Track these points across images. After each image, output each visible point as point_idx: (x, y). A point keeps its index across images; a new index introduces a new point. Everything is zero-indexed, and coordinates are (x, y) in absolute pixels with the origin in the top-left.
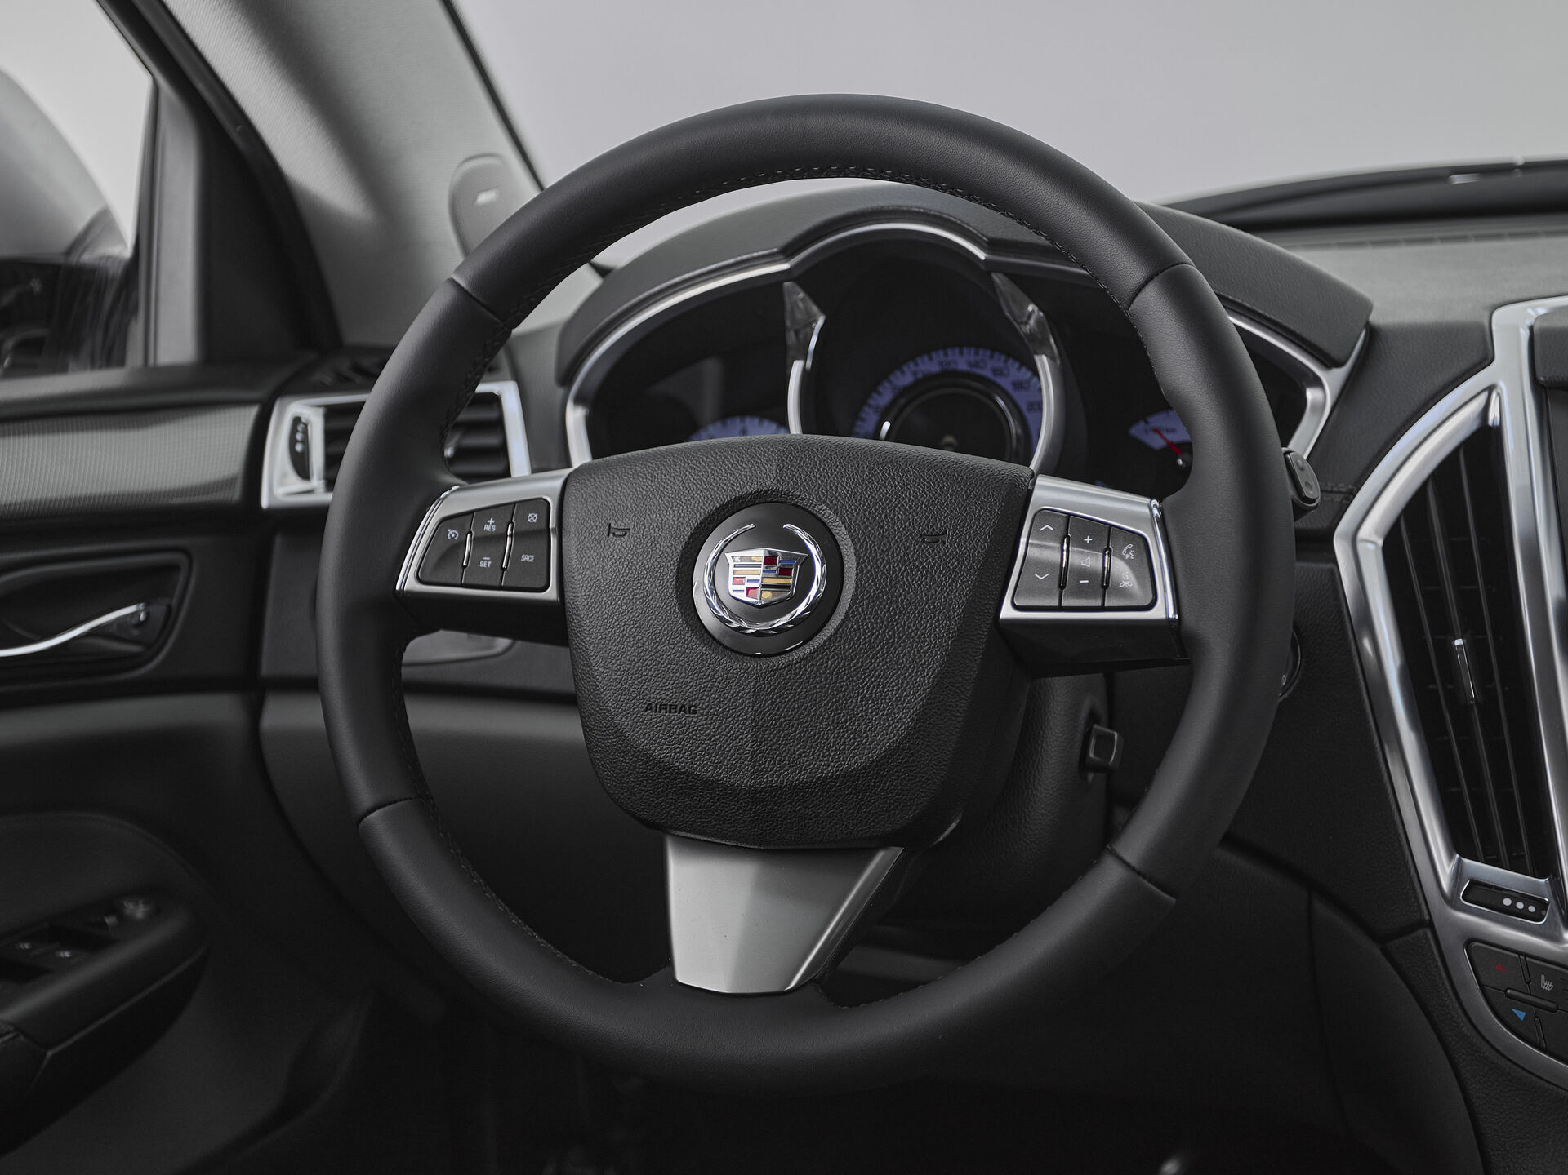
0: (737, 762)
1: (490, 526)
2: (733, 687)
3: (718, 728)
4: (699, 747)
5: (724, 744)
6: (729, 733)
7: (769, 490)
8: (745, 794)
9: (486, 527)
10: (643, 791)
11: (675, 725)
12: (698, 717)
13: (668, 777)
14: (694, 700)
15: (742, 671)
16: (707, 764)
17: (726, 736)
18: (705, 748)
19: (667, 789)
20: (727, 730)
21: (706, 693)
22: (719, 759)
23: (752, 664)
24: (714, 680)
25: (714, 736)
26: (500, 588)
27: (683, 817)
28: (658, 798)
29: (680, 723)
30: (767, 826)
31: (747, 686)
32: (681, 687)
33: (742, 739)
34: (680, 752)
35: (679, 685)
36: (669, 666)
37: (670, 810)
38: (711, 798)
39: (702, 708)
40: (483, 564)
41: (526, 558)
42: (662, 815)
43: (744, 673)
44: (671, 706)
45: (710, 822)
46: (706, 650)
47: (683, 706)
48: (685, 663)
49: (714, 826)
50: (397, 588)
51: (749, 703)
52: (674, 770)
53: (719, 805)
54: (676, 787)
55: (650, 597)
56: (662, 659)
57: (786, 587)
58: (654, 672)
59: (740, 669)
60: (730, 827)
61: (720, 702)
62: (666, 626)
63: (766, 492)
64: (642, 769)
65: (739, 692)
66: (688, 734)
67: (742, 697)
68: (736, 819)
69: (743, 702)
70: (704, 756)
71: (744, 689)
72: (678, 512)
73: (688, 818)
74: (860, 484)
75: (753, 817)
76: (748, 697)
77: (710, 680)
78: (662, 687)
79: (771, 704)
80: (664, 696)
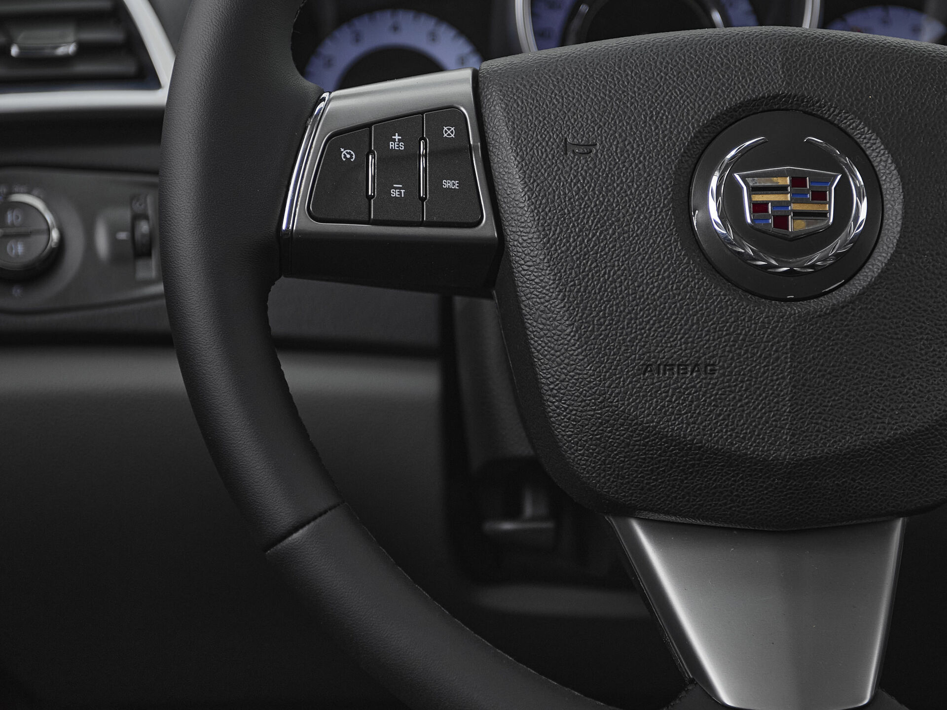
0: (772, 431)
1: (396, 144)
2: (765, 339)
3: (746, 390)
4: (720, 415)
5: (755, 409)
6: (760, 395)
7: (778, 95)
8: (780, 469)
9: (392, 145)
10: (636, 471)
11: (687, 389)
12: (717, 378)
13: (676, 454)
14: (713, 357)
15: (776, 319)
16: (731, 435)
17: (757, 399)
18: (729, 415)
19: (672, 468)
20: (758, 392)
21: (727, 349)
22: (747, 428)
23: (787, 308)
24: (739, 332)
25: (740, 400)
26: (421, 224)
27: (688, 501)
28: (656, 480)
29: (694, 386)
30: (801, 505)
31: (783, 337)
32: (693, 342)
33: (777, 402)
34: (694, 423)
35: (691, 340)
36: (674, 317)
37: (672, 493)
38: (733, 476)
39: (722, 367)
40: (395, 193)
41: (448, 184)
42: (659, 499)
43: (778, 321)
44: (679, 365)
45: (725, 504)
46: (725, 295)
47: (697, 365)
48: (697, 312)
49: (730, 508)
50: (284, 227)
51: (786, 358)
52: (686, 445)
53: (743, 484)
54: (685, 466)
55: (639, 232)
56: (664, 308)
57: (824, 215)
58: (653, 324)
59: (773, 317)
60: (750, 509)
61: (747, 358)
62: (666, 267)
63: (774, 97)
64: (639, 445)
65: (772, 345)
66: (705, 401)
67: (776, 351)
68: (762, 499)
69: (778, 358)
70: (727, 425)
71: (778, 342)
72: (661, 123)
73: (694, 500)
74: (888, 87)
75: (786, 495)
76: (785, 350)
77: (734, 332)
78: (665, 343)
79: (814, 358)
80: (667, 355)
